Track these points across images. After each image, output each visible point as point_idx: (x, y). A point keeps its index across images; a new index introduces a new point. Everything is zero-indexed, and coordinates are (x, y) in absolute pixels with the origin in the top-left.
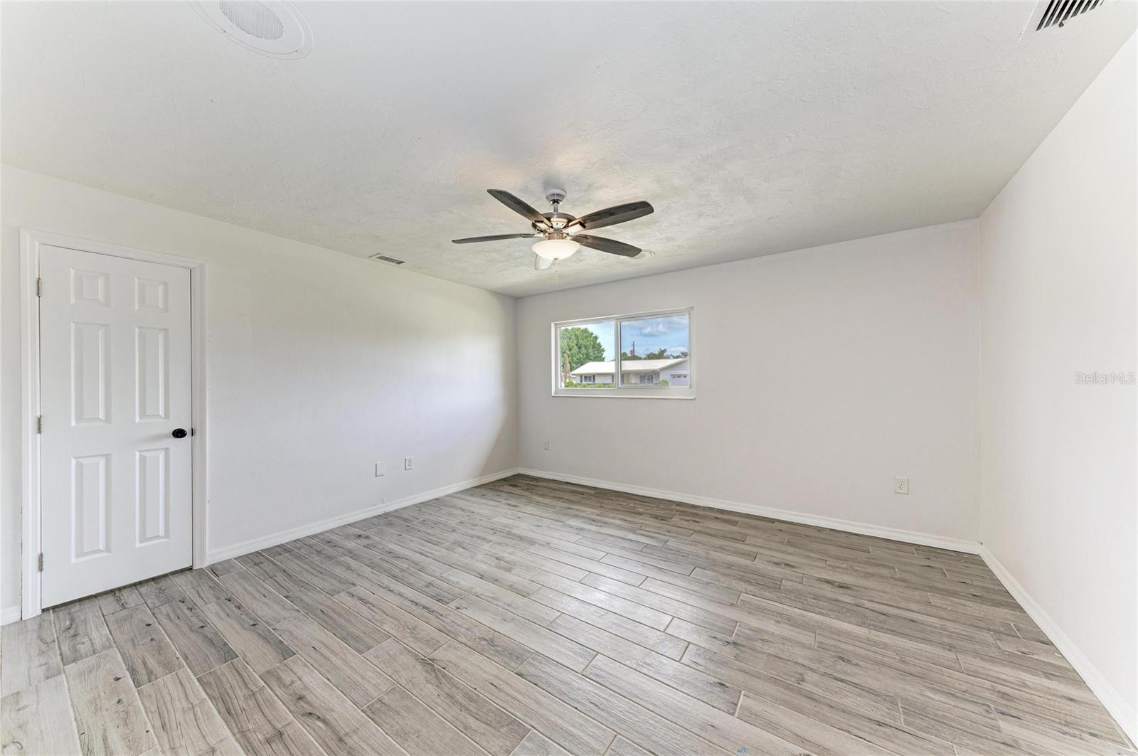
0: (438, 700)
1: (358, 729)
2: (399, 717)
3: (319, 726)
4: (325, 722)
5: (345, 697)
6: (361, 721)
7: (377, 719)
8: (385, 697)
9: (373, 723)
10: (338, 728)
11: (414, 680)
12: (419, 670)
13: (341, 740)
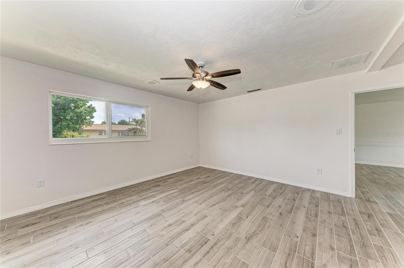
0: (263, 233)
1: (283, 251)
2: (273, 242)
3: (289, 265)
4: (286, 263)
5: (273, 261)
6: (280, 252)
7: (277, 247)
8: (268, 248)
9: (279, 248)
10: (286, 257)
11: (258, 241)
12: (253, 241)
13: (289, 255)
